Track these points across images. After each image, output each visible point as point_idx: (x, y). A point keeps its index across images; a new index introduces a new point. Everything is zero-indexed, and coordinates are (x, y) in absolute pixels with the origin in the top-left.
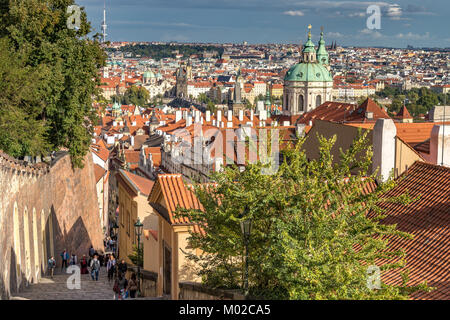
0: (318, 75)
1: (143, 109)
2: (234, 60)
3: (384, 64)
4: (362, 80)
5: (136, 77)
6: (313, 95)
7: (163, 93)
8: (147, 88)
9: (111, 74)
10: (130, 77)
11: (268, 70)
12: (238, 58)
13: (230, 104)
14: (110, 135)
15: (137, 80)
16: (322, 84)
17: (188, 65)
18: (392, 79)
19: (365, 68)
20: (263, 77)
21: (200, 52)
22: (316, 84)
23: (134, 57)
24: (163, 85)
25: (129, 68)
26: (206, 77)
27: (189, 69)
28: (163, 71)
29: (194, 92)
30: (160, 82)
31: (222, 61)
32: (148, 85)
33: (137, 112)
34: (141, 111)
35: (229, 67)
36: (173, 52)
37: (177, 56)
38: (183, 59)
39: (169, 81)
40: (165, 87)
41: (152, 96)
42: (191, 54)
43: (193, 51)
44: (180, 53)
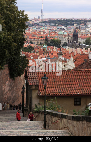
8: (60, 39)
9: (44, 33)
10: (53, 34)
17: (79, 28)
21: (85, 23)
27: (79, 30)
29: (81, 41)
30: (66, 36)
36: (73, 23)
37: (75, 25)
38: (77, 26)
39: (70, 36)
40: (68, 38)
41: (62, 43)
42: (81, 23)
43: (82, 22)
44: (76, 23)
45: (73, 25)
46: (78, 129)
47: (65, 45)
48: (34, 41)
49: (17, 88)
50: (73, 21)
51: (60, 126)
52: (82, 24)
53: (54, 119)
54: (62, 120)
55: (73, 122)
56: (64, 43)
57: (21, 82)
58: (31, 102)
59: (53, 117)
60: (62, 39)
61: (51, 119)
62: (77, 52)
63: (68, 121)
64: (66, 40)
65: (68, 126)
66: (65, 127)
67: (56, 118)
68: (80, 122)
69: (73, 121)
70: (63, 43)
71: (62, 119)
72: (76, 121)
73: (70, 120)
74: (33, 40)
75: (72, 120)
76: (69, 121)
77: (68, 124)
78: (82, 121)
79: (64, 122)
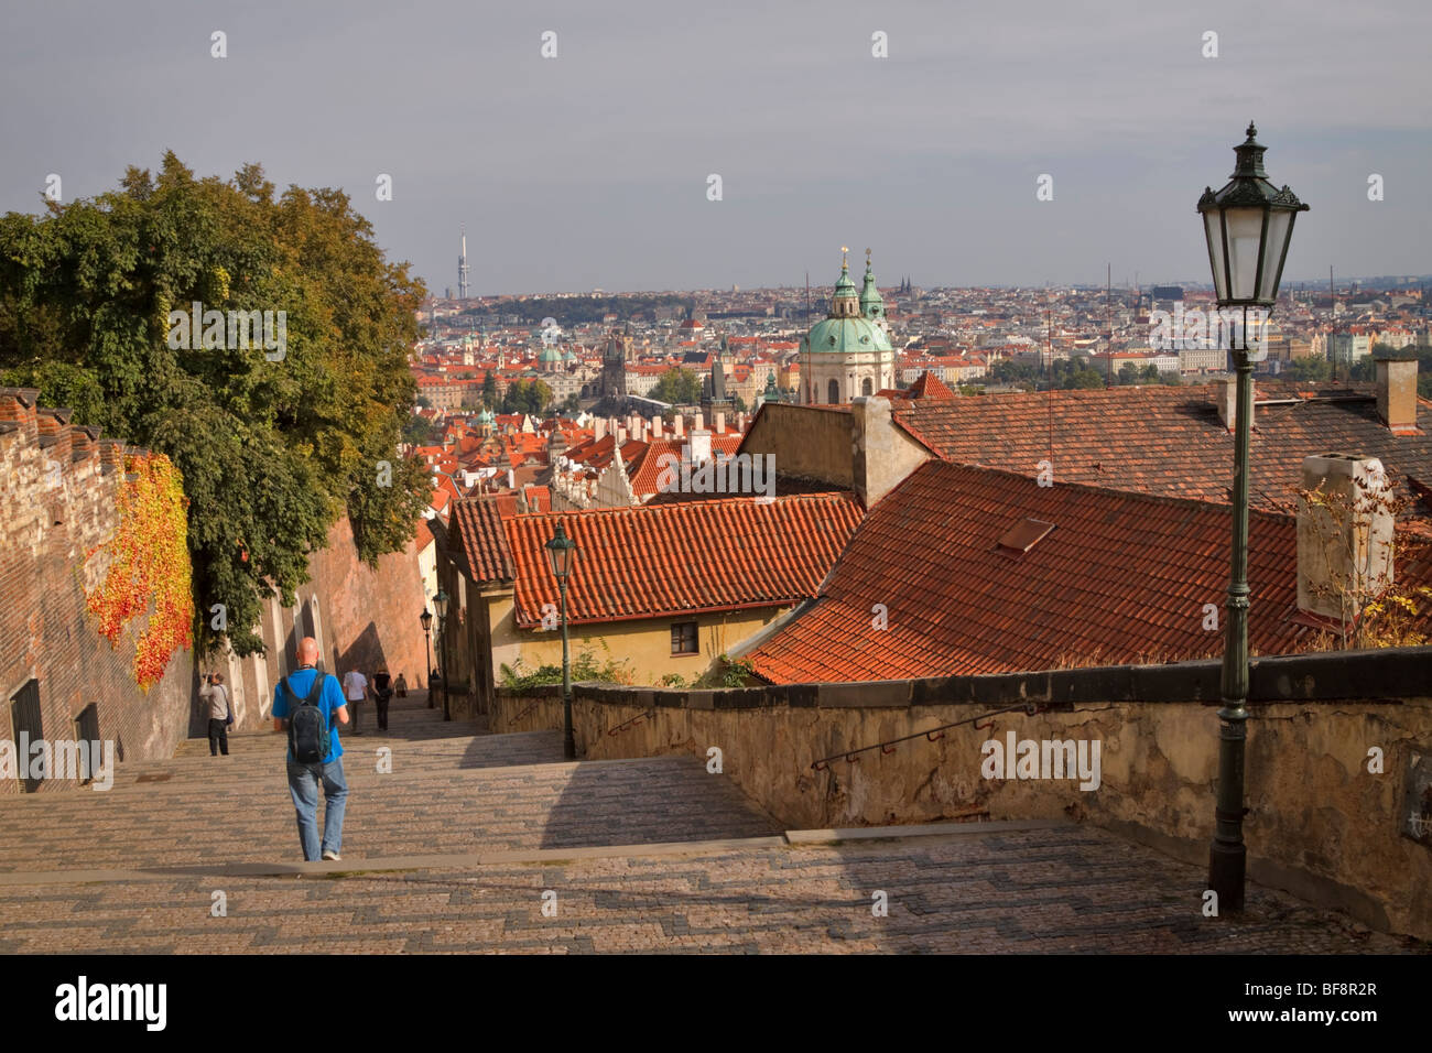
0: (865, 340)
1: (539, 421)
2: (716, 322)
3: (1003, 317)
4: (961, 350)
5: (525, 361)
6: (857, 378)
7: (578, 390)
8: (548, 381)
9: (478, 357)
10: (515, 361)
11: (782, 338)
12: (722, 316)
13: (706, 403)
14: (471, 469)
15: (527, 368)
16: (871, 358)
17: (626, 334)
18: (1017, 346)
19: (966, 327)
20: (773, 351)
21: (648, 310)
22: (863, 359)
23: (525, 323)
24: (578, 374)
25: (513, 344)
26: (660, 356)
27: (628, 342)
28: (578, 349)
29: (640, 385)
30: (573, 369)
31: (690, 323)
32: (548, 375)
33: (528, 427)
34: (534, 424)
35: (704, 334)
36: (598, 311)
37: (606, 319)
38: (617, 322)
39: (589, 367)
40: (584, 378)
41: (557, 397)
42: (633, 313)
43: (636, 306)
44: (612, 312)
45: (599, 319)
46: (746, 742)
47: (573, 404)
48: (434, 397)
49: (389, 603)
50: (598, 303)
51: (648, 739)
52: (638, 317)
53: (612, 717)
54: (659, 716)
55: (719, 720)
56: (566, 397)
57: (407, 574)
58: (481, 657)
59: (606, 707)
60: (557, 383)
61: (598, 717)
62: (629, 433)
63: (689, 718)
64: (576, 382)
65: (691, 738)
66: (674, 741)
67: (626, 710)
68: (758, 713)
69: (716, 713)
70: (562, 396)
71: (658, 711)
72: (735, 714)
73: (704, 710)
74: (431, 392)
75: (713, 711)
76: (697, 715)
77: (694, 730)
78: (771, 705)
79: (669, 723)
